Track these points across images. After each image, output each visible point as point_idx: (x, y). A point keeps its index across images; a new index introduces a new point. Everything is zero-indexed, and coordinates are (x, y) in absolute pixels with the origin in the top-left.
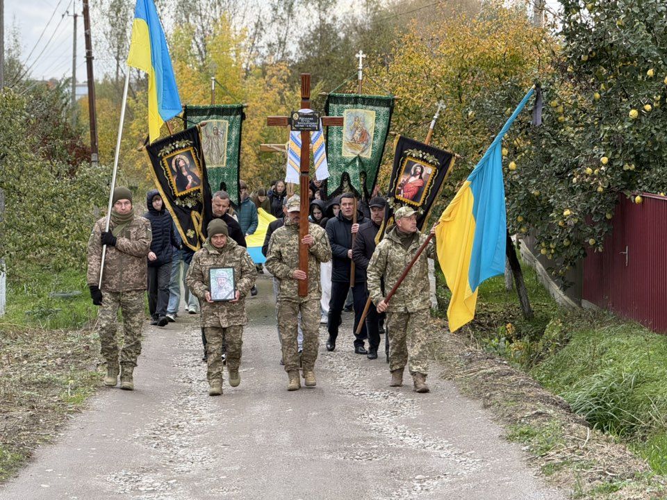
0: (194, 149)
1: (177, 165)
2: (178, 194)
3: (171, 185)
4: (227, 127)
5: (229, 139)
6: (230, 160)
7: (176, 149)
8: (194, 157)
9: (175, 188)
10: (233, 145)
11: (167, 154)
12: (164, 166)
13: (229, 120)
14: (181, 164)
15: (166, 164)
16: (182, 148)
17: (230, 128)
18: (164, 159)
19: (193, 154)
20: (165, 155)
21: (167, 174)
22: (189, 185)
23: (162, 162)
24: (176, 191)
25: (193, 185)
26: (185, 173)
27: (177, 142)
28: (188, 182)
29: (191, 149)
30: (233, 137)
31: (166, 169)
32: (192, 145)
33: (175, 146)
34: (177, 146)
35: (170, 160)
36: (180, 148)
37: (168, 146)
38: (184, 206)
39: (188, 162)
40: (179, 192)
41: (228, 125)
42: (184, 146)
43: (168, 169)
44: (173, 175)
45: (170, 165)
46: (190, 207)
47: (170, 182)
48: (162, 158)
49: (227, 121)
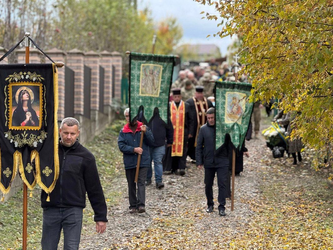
0: (43, 86)
1: (20, 96)
2: (11, 127)
3: (8, 115)
4: (161, 70)
5: (162, 78)
6: (162, 92)
7: (25, 80)
8: (41, 94)
9: (11, 120)
10: (166, 83)
11: (15, 81)
12: (8, 93)
13: (163, 65)
14: (25, 97)
15: (10, 91)
16: (32, 81)
17: (164, 71)
18: (10, 86)
19: (41, 91)
20: (12, 81)
21: (8, 103)
22: (25, 122)
23: (7, 87)
24: (10, 122)
25: (29, 124)
26: (25, 108)
27: (29, 73)
28: (26, 118)
29: (40, 85)
30: (166, 78)
31: (8, 96)
32: (42, 82)
33: (25, 76)
34: (27, 77)
35: (15, 89)
36: (30, 80)
37: (18, 73)
38: (12, 141)
39: (32, 98)
40: (12, 125)
41: (162, 69)
42: (34, 79)
43: (11, 98)
44: (13, 106)
45: (14, 93)
46: (16, 146)
47: (8, 112)
48: (9, 84)
49: (162, 66)
